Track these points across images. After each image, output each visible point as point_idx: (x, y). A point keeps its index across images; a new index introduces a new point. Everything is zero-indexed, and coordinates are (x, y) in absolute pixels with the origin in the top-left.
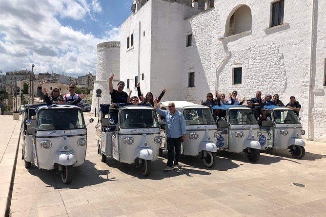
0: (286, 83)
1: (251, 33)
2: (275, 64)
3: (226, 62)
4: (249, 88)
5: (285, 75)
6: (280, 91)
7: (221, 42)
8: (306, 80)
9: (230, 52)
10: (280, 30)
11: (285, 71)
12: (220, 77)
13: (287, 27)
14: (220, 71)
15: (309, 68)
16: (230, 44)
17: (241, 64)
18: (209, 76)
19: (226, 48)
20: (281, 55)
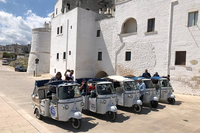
0: (156, 62)
1: (137, 34)
2: (150, 52)
3: (122, 48)
4: (135, 63)
5: (155, 58)
6: (152, 66)
7: (118, 37)
8: (166, 61)
9: (124, 43)
10: (153, 34)
11: (155, 56)
12: (118, 56)
13: (157, 33)
14: (118, 53)
15: (168, 56)
16: (124, 38)
17: (131, 50)
18: (111, 55)
19: (122, 41)
20: (153, 47)
